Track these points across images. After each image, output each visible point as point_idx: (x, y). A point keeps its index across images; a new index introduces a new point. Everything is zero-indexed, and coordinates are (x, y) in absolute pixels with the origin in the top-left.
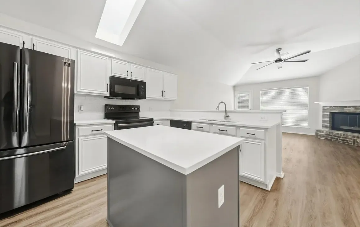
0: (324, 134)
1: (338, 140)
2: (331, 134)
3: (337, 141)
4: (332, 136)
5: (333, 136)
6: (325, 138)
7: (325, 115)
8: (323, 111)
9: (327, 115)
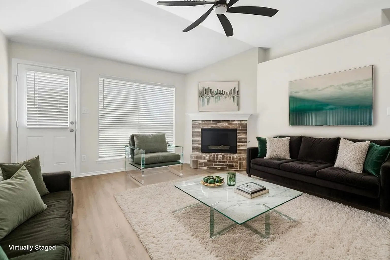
0: (206, 161)
1: (224, 167)
2: (216, 160)
3: (221, 168)
4: (216, 162)
5: (218, 161)
6: (208, 167)
7: (196, 132)
8: (193, 128)
9: (199, 132)
